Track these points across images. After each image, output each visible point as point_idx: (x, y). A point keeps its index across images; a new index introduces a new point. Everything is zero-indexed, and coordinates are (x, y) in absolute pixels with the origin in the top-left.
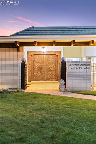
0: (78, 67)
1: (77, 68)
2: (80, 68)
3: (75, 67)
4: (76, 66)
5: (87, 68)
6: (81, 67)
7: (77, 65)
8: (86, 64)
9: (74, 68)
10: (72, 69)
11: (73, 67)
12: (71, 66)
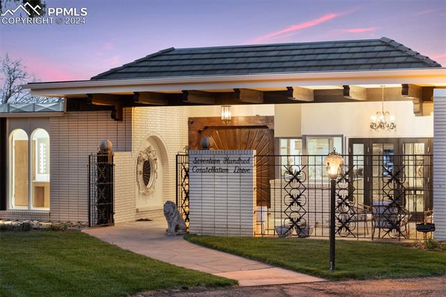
0: (217, 166)
1: (214, 170)
2: (221, 171)
3: (210, 166)
4: (213, 165)
5: (242, 171)
6: (224, 166)
7: (214, 162)
8: (240, 159)
9: (208, 171)
10: (202, 171)
11: (205, 166)
12: (200, 165)
